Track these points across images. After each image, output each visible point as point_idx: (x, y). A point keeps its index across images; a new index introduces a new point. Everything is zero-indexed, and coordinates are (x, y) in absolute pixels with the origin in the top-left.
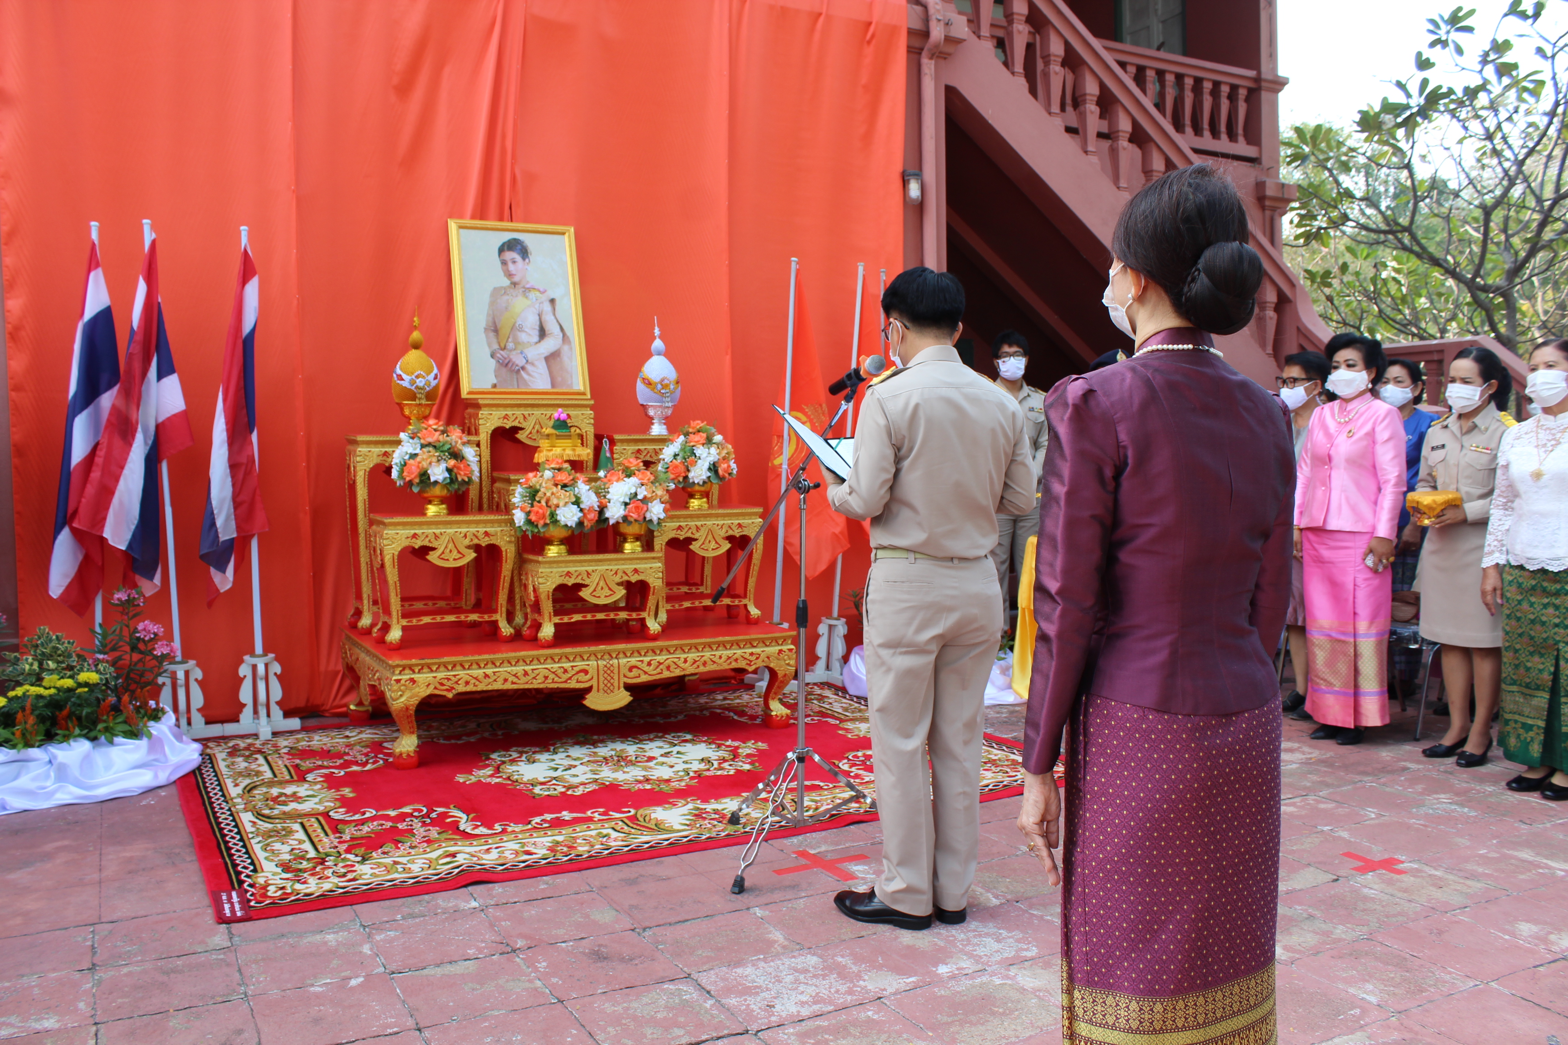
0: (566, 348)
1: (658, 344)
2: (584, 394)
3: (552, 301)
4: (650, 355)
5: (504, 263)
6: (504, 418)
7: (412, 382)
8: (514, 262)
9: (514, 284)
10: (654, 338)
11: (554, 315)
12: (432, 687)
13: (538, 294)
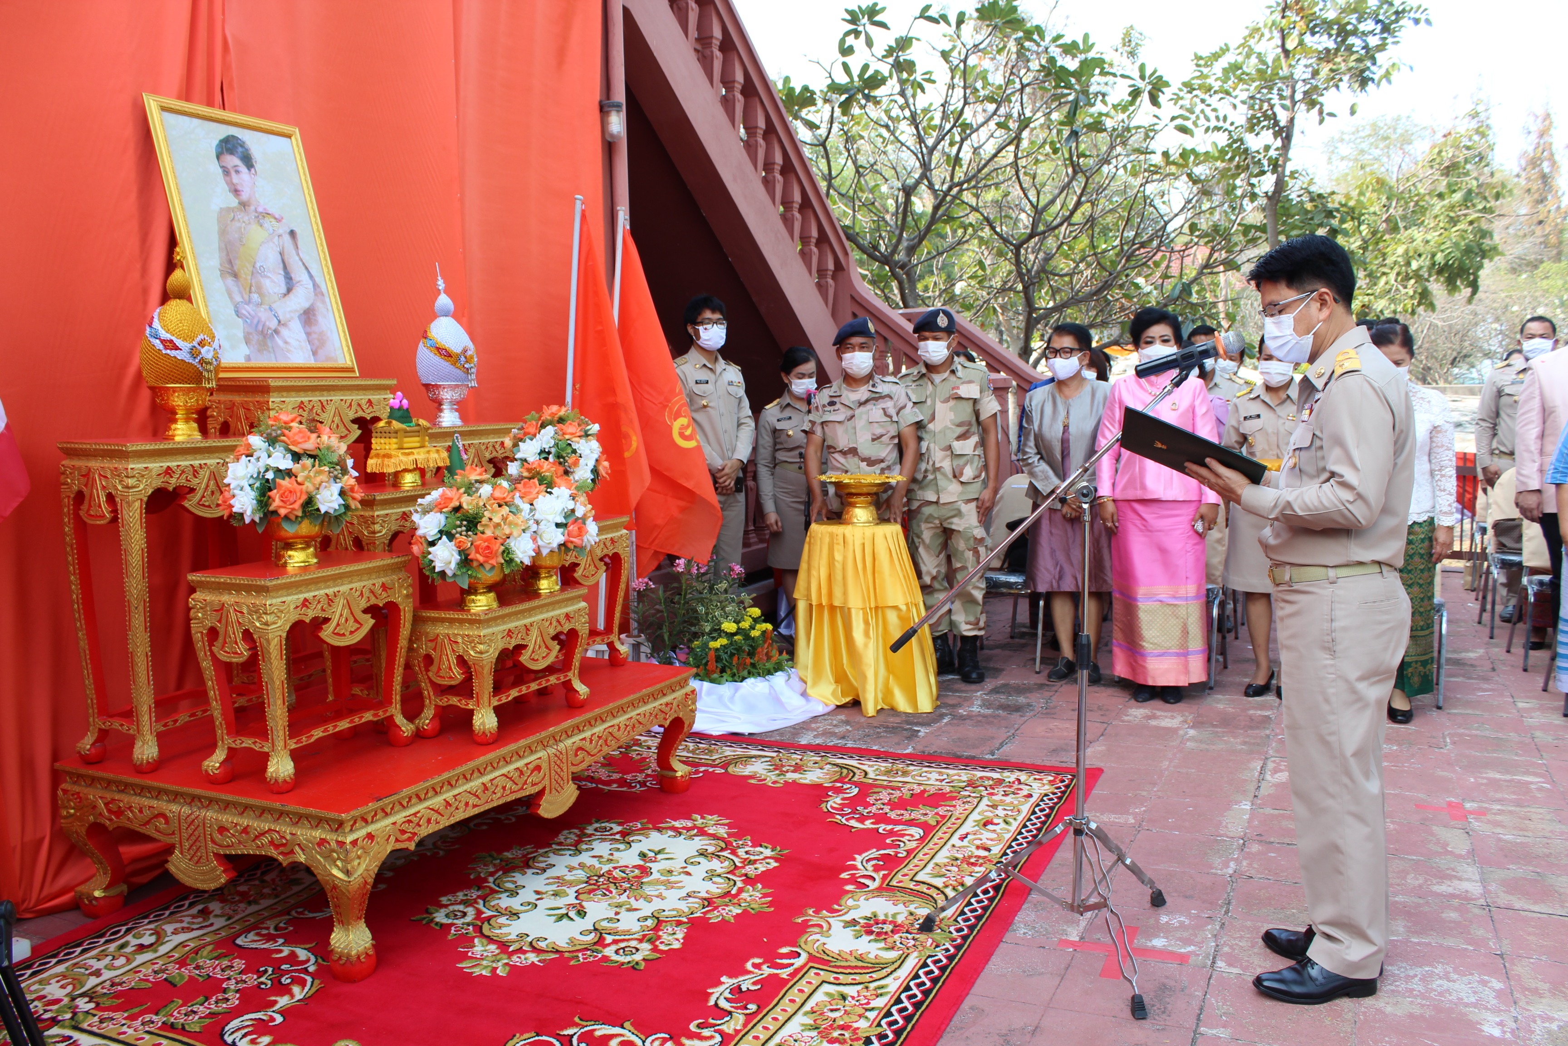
0: (319, 305)
1: (444, 301)
2: (352, 370)
3: (292, 233)
4: (434, 316)
5: (226, 172)
6: (300, 407)
7: (194, 353)
8: (237, 172)
9: (244, 205)
10: (438, 292)
11: (298, 254)
12: (392, 839)
13: (274, 222)
